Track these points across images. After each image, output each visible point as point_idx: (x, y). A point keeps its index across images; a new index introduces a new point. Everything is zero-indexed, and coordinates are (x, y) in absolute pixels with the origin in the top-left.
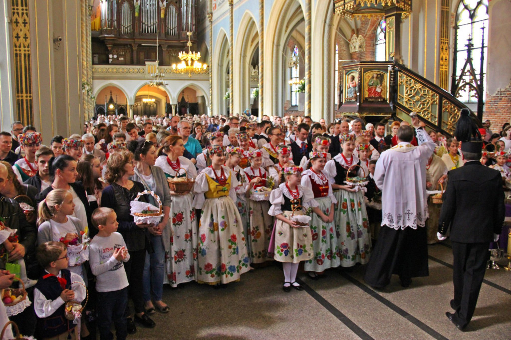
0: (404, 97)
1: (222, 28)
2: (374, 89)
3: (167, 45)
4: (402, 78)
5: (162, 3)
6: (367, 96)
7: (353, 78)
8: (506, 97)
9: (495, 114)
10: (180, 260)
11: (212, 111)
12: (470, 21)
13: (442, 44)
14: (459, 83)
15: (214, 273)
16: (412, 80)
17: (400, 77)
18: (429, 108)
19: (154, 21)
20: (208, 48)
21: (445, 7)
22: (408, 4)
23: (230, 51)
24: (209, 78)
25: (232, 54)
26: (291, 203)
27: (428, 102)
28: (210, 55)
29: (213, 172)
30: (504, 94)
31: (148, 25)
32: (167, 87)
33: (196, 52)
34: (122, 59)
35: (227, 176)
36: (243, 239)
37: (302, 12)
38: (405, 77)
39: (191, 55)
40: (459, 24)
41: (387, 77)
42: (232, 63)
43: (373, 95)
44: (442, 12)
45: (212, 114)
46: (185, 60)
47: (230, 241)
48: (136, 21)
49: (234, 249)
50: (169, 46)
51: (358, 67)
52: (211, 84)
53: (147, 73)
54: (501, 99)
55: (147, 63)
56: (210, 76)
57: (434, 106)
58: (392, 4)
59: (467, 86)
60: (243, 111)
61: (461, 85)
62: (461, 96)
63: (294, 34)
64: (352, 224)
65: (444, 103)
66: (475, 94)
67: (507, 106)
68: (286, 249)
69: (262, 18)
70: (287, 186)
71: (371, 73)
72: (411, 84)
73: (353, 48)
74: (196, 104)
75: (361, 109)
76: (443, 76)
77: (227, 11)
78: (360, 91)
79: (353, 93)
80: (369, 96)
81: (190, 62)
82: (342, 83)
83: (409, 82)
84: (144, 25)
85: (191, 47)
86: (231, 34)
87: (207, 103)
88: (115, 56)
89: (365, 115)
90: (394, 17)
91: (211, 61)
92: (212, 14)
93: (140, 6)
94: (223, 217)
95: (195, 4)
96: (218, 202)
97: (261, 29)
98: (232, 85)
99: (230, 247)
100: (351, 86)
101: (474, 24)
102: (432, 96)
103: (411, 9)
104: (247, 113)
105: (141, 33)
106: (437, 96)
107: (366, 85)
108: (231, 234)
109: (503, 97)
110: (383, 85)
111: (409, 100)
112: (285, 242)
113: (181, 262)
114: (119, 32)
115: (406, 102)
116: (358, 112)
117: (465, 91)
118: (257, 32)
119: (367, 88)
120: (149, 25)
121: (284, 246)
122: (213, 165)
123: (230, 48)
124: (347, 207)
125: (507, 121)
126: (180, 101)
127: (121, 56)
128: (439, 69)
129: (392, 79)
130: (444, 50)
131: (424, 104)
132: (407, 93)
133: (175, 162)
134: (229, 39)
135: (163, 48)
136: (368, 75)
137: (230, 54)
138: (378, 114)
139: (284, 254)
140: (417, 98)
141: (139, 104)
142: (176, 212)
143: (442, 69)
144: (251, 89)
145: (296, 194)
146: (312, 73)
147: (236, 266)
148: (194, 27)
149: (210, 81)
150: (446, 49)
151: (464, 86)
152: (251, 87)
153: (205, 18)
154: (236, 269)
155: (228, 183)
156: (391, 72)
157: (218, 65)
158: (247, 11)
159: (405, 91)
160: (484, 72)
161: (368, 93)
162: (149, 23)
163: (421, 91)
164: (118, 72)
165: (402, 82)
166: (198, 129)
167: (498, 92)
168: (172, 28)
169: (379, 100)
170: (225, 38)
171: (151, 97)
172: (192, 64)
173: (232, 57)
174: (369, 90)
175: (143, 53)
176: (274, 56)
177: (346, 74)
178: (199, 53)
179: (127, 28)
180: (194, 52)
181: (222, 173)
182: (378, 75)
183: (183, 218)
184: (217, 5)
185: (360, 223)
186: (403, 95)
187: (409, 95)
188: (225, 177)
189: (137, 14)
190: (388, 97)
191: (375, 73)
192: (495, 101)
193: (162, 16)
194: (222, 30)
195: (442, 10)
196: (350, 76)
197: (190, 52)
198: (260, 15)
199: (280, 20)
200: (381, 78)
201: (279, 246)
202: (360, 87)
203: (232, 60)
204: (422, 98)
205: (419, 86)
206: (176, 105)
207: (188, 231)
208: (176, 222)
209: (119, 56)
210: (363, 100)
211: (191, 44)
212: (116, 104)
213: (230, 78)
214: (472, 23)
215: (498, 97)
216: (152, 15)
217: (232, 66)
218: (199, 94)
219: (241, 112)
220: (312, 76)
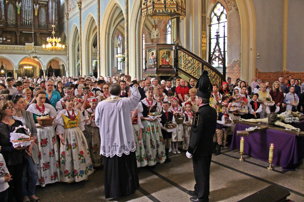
0: (182, 64)
1: (74, 23)
2: (165, 60)
3: (39, 33)
4: (181, 54)
5: (36, 6)
6: (161, 64)
7: (153, 54)
8: (238, 64)
9: (233, 74)
10: (47, 169)
11: (69, 74)
12: (217, 22)
13: (203, 34)
14: (212, 56)
15: (70, 175)
16: (187, 55)
17: (180, 53)
18: (196, 70)
19: (31, 17)
20: (66, 35)
21: (204, 14)
22: (183, 12)
23: (80, 37)
24: (67, 54)
25: (81, 39)
27: (196, 68)
28: (67, 39)
29: (66, 112)
30: (236, 63)
31: (26, 20)
32: (40, 59)
33: (58, 38)
34: (9, 41)
35: (76, 114)
36: (88, 153)
37: (123, 14)
38: (182, 53)
39: (54, 40)
40: (212, 23)
41: (172, 53)
42: (81, 45)
43: (164, 64)
44: (202, 17)
45: (69, 75)
46: (50, 42)
47: (79, 155)
48: (18, 17)
49: (82, 160)
50: (41, 34)
51: (155, 47)
52: (68, 57)
53: (26, 50)
54: (235, 65)
55: (26, 44)
56: (68, 52)
57: (199, 69)
58: (174, 11)
59: (217, 58)
61: (213, 57)
62: (214, 64)
63: (118, 27)
64: (154, 140)
65: (205, 68)
66: (221, 62)
67: (238, 69)
69: (99, 18)
71: (163, 51)
72: (186, 57)
73: (153, 36)
74: (59, 70)
75: (158, 72)
76: (204, 53)
77: (77, 13)
78: (157, 61)
79: (153, 62)
80: (162, 64)
81: (54, 44)
82: (146, 57)
83: (185, 56)
84: (24, 20)
85: (54, 34)
86: (80, 27)
87: (66, 69)
88: (4, 39)
89: (160, 75)
90: (176, 19)
91: (68, 43)
92: (68, 14)
93: (21, 7)
94: (74, 140)
95: (58, 8)
96: (71, 131)
97: (98, 24)
98: (81, 58)
99: (80, 159)
100: (151, 58)
101: (220, 24)
102: (198, 64)
103: (185, 14)
104: (91, 75)
105: (22, 25)
106: (200, 64)
107: (160, 58)
108: (80, 151)
109: (236, 64)
110: (170, 58)
111: (185, 66)
113: (48, 170)
114: (7, 23)
115: (184, 67)
116: (156, 74)
117: (216, 61)
118: (96, 26)
119: (161, 60)
120: (28, 20)
122: (67, 108)
123: (80, 35)
124: (150, 130)
125: (239, 77)
126: (48, 68)
127: (9, 39)
128: (201, 49)
129: (175, 54)
130: (204, 38)
131: (193, 69)
132: (184, 62)
133: (41, 107)
134: (79, 30)
135: (37, 35)
136: (162, 52)
137: (80, 39)
138: (168, 75)
140: (189, 65)
141: (22, 70)
142: (43, 138)
143: (203, 49)
144: (93, 60)
146: (129, 51)
147: (84, 171)
148: (57, 22)
149: (68, 55)
150: (205, 38)
151: (215, 58)
152: (93, 59)
153: (64, 16)
154: (85, 173)
155: (77, 119)
156: (174, 50)
157: (72, 45)
158: (90, 13)
159: (183, 61)
160: (226, 51)
161: (161, 62)
162: (27, 18)
163: (192, 61)
164: (6, 49)
165: (181, 56)
166: (59, 84)
167: (234, 61)
168: (42, 22)
169: (168, 66)
170: (77, 29)
171: (30, 65)
172: (55, 45)
173: (81, 41)
174: (162, 61)
175: (24, 37)
176: (107, 40)
177: (148, 51)
178: (60, 38)
179: (12, 21)
180: (57, 38)
181: (73, 113)
182: (167, 52)
183: (47, 142)
184: (71, 9)
185: (158, 139)
186: (181, 63)
187: (185, 63)
188: (75, 115)
189: (19, 12)
190: (173, 65)
191: (165, 51)
192: (232, 67)
193: (36, 14)
194: (74, 24)
195: (202, 16)
196: (151, 52)
197: (54, 38)
198: (98, 15)
199: (110, 19)
200: (169, 54)
202: (157, 59)
203: (81, 43)
204: (192, 65)
205: (190, 58)
206: (46, 70)
207: (51, 150)
208: (43, 145)
209: (7, 39)
210: (159, 67)
211: (54, 32)
212: (6, 70)
213: (80, 53)
214: (219, 23)
215: (234, 64)
216: (29, 13)
217: (81, 46)
218: (61, 63)
219: (87, 75)
220: (129, 52)
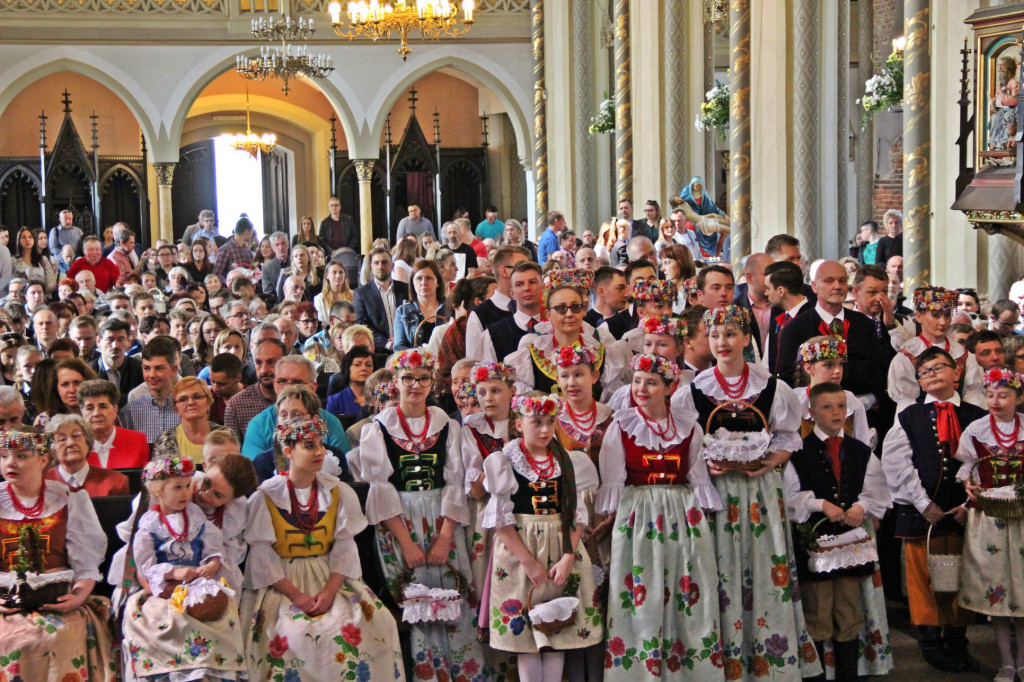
7: (1012, 68)
11: (545, 188)
24: (530, 31)
26: (532, 492)
32: (332, 77)
45: (546, 200)
52: (542, 57)
53: (235, 13)
60: (679, 186)
68: (516, 617)
70: (522, 447)
74: (480, 153)
79: (1007, 130)
87: (521, 152)
98: (627, 68)
100: (999, 103)
104: (695, 197)
112: (514, 596)
116: (1020, 209)
121: (511, 607)
126: (398, 138)
139: (510, 630)
145: (544, 467)
149: (536, 43)
196: (1001, 60)
201: (499, 608)
206: (380, 164)
212: (91, 157)
218: (491, 104)
219: (669, 195)
220: (934, 35)
